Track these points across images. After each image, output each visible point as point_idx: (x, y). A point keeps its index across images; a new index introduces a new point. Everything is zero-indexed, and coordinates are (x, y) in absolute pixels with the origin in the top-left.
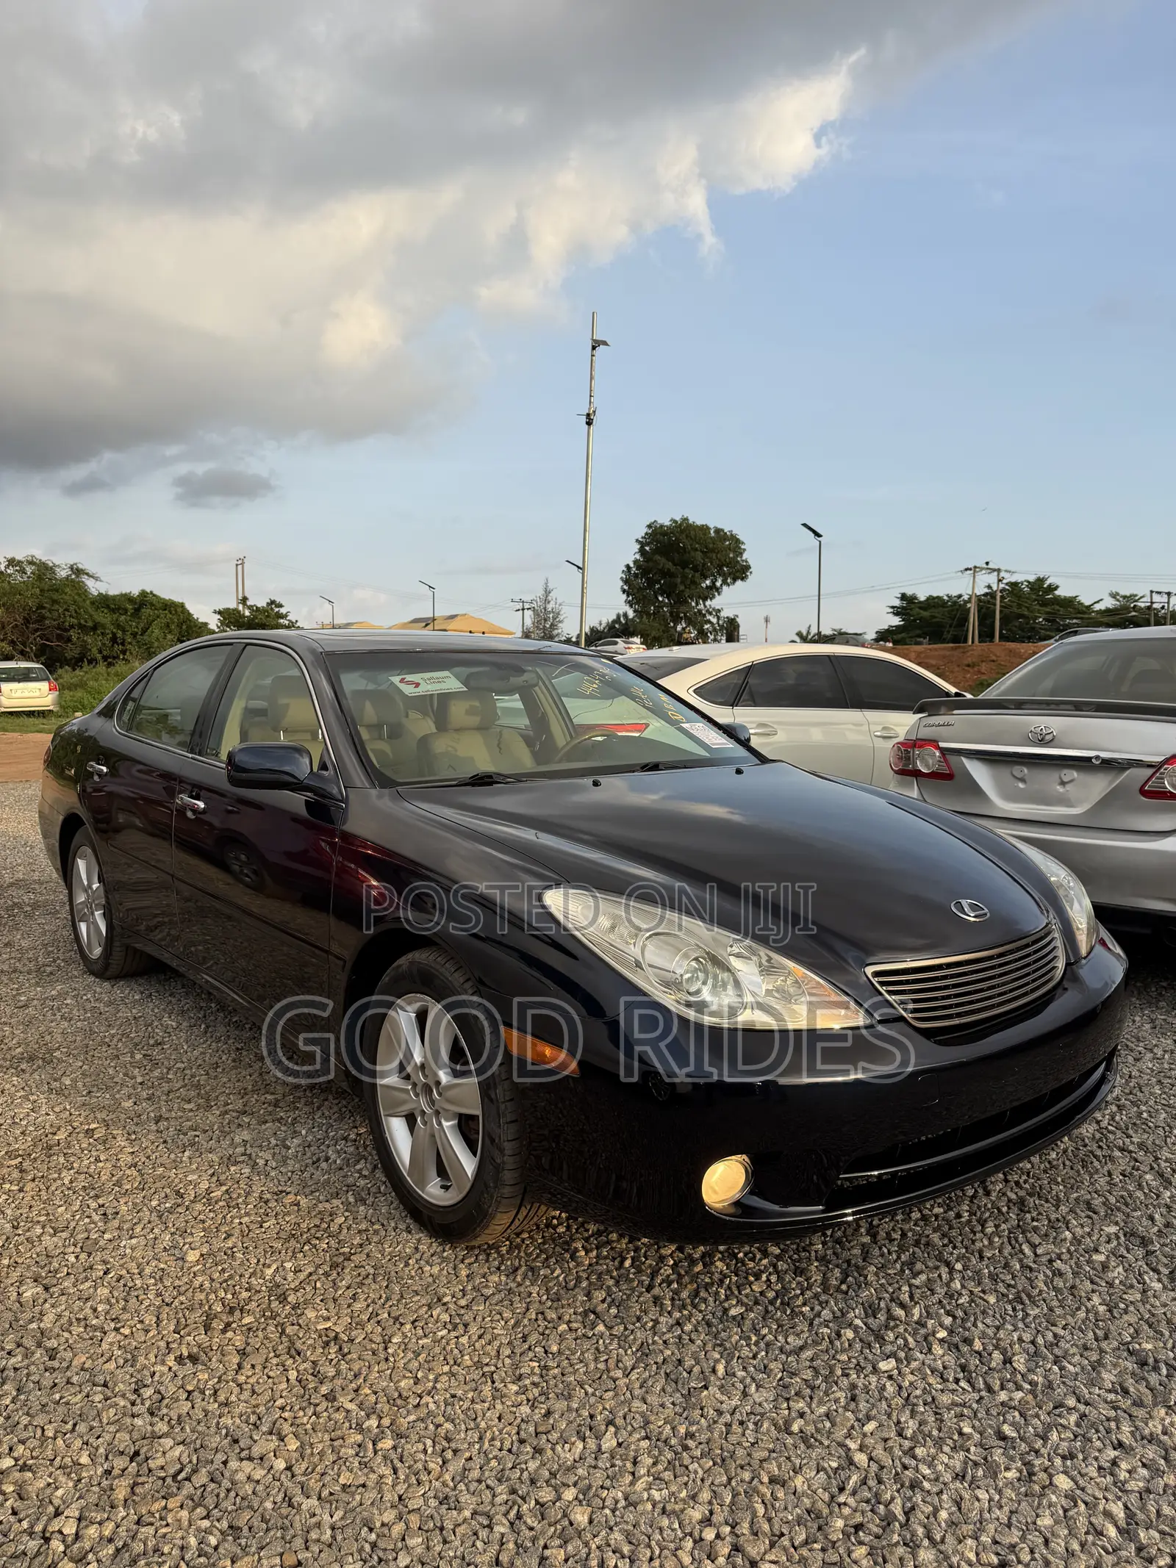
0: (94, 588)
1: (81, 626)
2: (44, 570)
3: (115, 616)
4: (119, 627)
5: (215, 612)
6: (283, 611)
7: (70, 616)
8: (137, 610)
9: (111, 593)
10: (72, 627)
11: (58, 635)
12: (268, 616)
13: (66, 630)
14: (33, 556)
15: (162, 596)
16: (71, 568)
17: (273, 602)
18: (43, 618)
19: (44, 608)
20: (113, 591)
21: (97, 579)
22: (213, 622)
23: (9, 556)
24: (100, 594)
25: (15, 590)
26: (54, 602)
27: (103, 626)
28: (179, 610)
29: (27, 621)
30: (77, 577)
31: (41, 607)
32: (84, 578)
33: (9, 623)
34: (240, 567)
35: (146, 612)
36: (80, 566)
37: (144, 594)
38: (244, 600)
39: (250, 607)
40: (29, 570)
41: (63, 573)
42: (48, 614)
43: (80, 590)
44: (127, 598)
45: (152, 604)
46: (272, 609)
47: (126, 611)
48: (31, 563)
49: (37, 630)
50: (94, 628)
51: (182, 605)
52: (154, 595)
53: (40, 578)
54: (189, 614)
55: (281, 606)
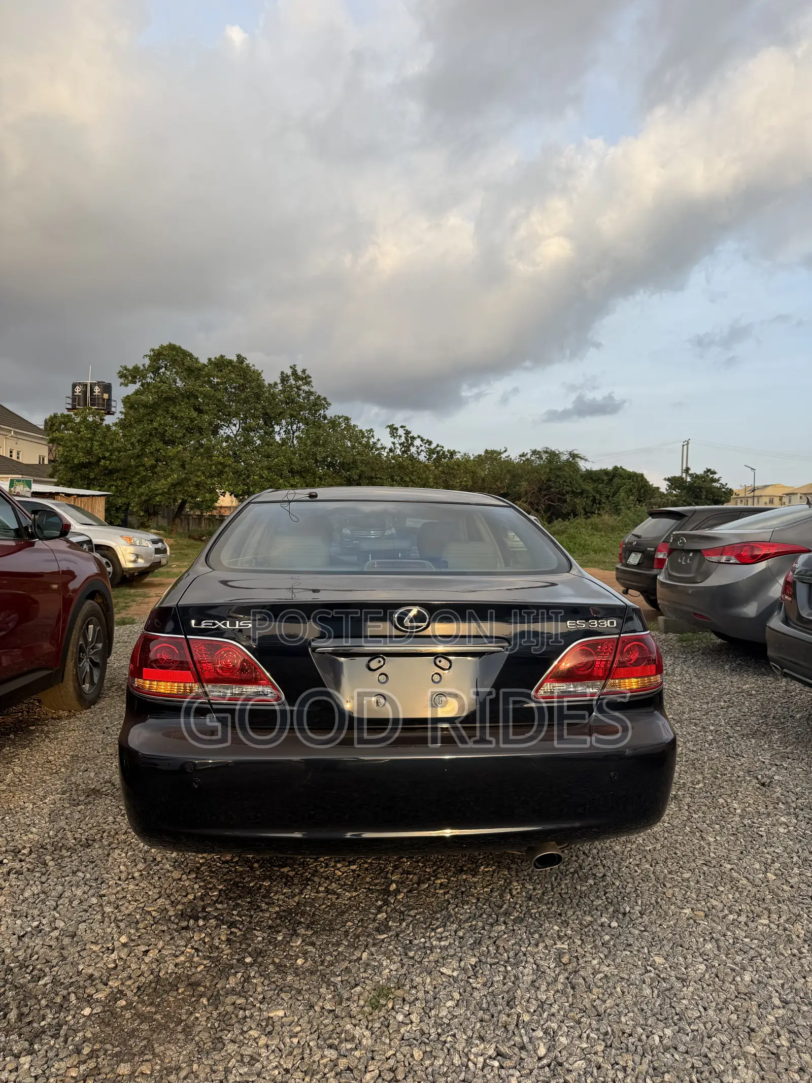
0: (584, 466)
1: (573, 492)
2: (553, 456)
3: (596, 485)
4: (598, 492)
5: (665, 479)
6: (716, 476)
7: (567, 486)
8: (611, 480)
9: (594, 469)
10: (568, 493)
11: (558, 498)
12: (704, 481)
13: (564, 495)
14: (547, 448)
15: (628, 470)
16: (570, 454)
17: (709, 470)
18: (550, 487)
19: (551, 481)
20: (596, 467)
21: (586, 460)
22: (663, 487)
23: (533, 449)
24: (587, 470)
25: (536, 470)
26: (558, 476)
27: (587, 492)
28: (639, 479)
29: (540, 490)
30: (573, 459)
31: (549, 480)
32: (578, 460)
33: (530, 491)
34: (685, 447)
35: (617, 481)
36: (575, 452)
37: (616, 468)
38: (688, 469)
39: (691, 475)
40: (544, 456)
41: (564, 458)
42: (553, 485)
43: (576, 469)
44: (605, 472)
45: (620, 475)
46: (708, 476)
47: (603, 481)
48: (546, 452)
49: (546, 495)
50: (582, 493)
51: (642, 475)
52: (623, 469)
53: (550, 462)
54: (647, 482)
55: (714, 473)
